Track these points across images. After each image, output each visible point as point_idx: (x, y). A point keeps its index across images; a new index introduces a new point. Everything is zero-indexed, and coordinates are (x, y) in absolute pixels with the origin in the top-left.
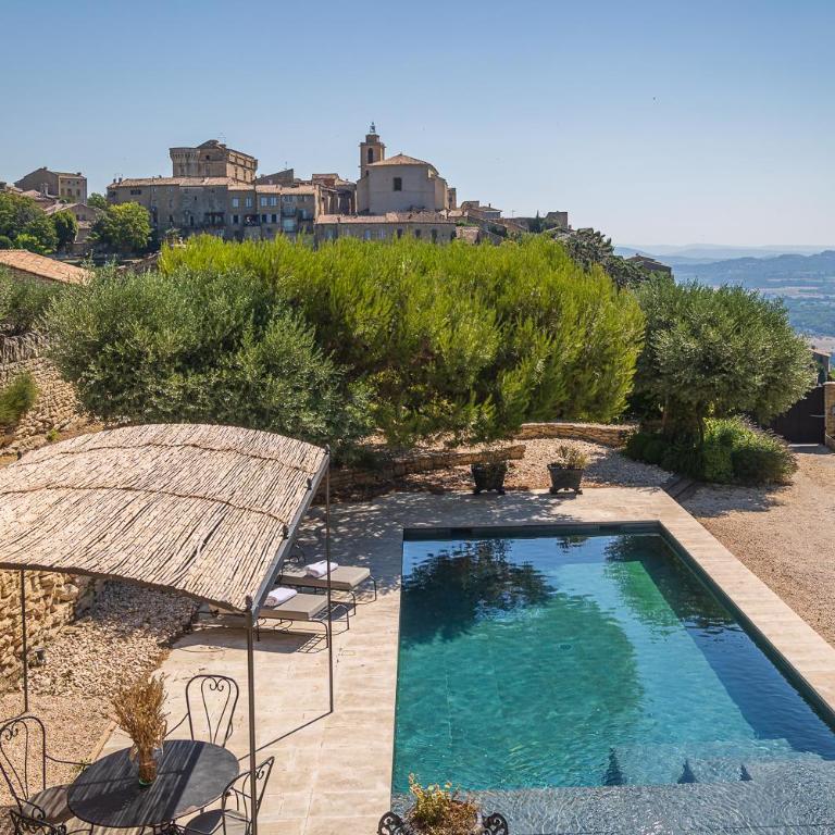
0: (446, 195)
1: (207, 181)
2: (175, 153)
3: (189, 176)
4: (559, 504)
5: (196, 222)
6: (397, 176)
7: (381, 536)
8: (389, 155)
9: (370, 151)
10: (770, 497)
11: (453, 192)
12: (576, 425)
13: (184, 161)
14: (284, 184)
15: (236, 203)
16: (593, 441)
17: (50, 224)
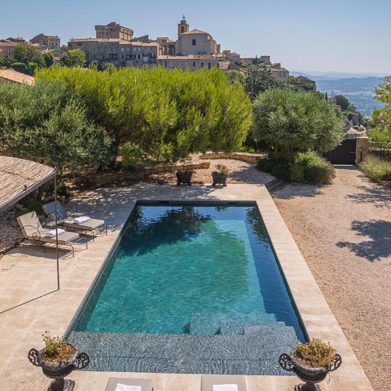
0: (216, 47)
1: (110, 40)
2: (97, 28)
3: (103, 38)
4: (213, 191)
5: (105, 58)
6: (194, 39)
7: (126, 203)
8: (190, 30)
9: (182, 28)
10: (318, 190)
11: (219, 46)
12: (238, 153)
13: (101, 31)
14: (144, 42)
15: (123, 50)
16: (245, 161)
17: (43, 59)
